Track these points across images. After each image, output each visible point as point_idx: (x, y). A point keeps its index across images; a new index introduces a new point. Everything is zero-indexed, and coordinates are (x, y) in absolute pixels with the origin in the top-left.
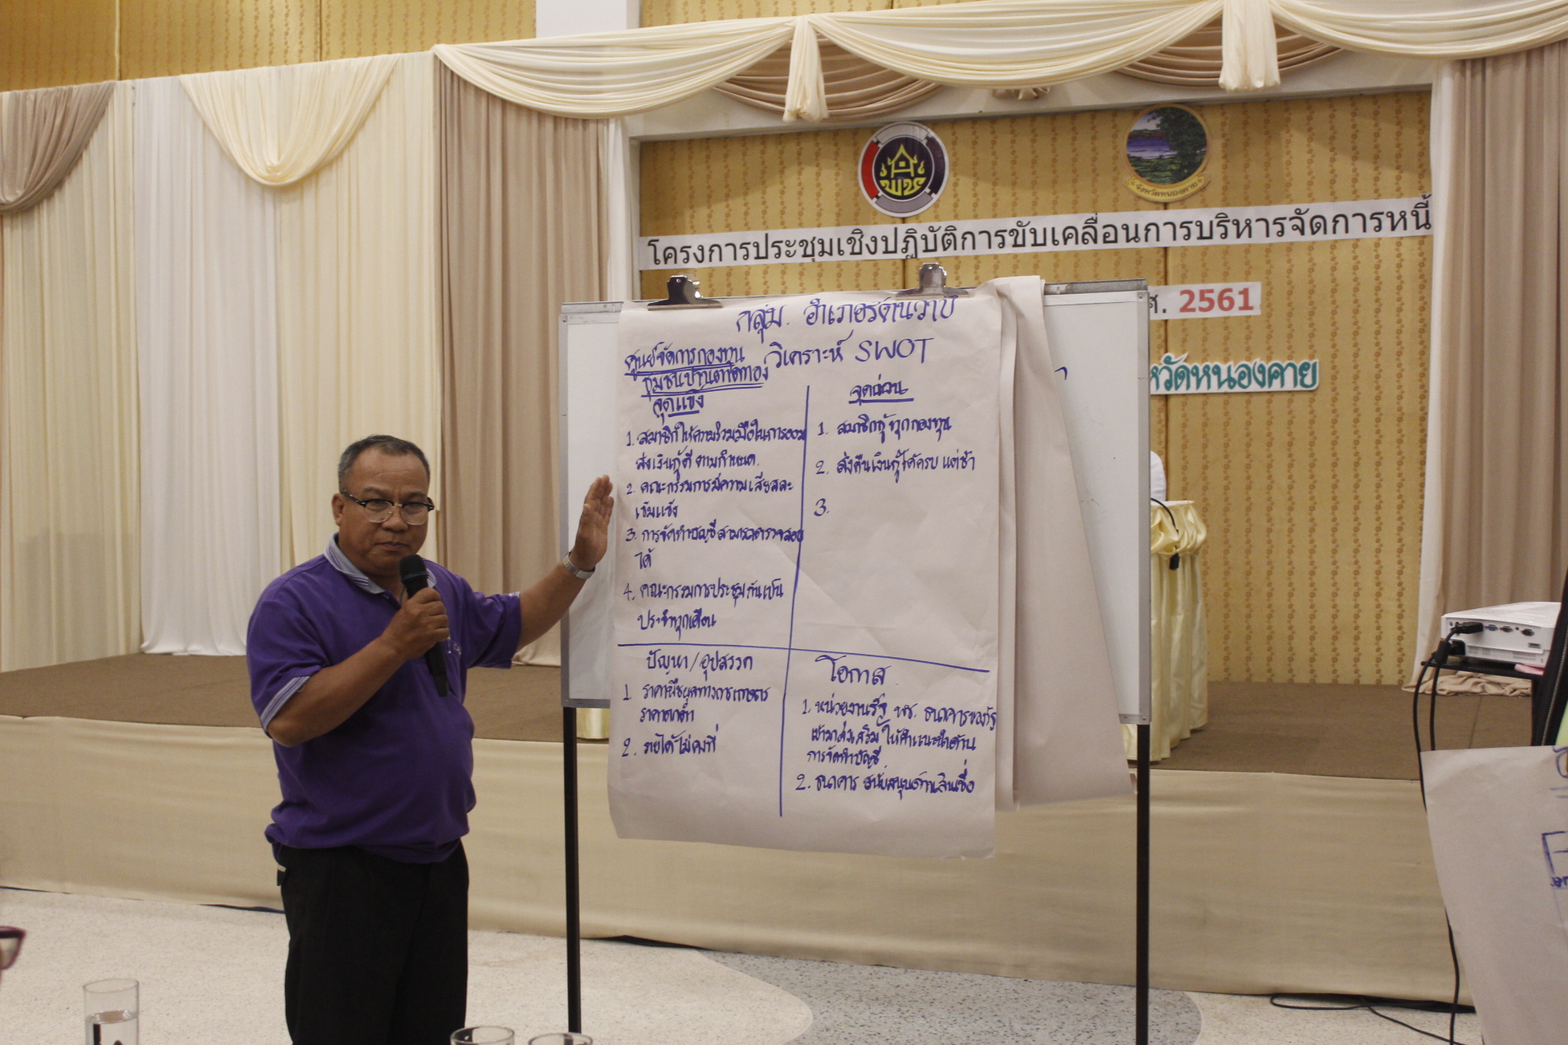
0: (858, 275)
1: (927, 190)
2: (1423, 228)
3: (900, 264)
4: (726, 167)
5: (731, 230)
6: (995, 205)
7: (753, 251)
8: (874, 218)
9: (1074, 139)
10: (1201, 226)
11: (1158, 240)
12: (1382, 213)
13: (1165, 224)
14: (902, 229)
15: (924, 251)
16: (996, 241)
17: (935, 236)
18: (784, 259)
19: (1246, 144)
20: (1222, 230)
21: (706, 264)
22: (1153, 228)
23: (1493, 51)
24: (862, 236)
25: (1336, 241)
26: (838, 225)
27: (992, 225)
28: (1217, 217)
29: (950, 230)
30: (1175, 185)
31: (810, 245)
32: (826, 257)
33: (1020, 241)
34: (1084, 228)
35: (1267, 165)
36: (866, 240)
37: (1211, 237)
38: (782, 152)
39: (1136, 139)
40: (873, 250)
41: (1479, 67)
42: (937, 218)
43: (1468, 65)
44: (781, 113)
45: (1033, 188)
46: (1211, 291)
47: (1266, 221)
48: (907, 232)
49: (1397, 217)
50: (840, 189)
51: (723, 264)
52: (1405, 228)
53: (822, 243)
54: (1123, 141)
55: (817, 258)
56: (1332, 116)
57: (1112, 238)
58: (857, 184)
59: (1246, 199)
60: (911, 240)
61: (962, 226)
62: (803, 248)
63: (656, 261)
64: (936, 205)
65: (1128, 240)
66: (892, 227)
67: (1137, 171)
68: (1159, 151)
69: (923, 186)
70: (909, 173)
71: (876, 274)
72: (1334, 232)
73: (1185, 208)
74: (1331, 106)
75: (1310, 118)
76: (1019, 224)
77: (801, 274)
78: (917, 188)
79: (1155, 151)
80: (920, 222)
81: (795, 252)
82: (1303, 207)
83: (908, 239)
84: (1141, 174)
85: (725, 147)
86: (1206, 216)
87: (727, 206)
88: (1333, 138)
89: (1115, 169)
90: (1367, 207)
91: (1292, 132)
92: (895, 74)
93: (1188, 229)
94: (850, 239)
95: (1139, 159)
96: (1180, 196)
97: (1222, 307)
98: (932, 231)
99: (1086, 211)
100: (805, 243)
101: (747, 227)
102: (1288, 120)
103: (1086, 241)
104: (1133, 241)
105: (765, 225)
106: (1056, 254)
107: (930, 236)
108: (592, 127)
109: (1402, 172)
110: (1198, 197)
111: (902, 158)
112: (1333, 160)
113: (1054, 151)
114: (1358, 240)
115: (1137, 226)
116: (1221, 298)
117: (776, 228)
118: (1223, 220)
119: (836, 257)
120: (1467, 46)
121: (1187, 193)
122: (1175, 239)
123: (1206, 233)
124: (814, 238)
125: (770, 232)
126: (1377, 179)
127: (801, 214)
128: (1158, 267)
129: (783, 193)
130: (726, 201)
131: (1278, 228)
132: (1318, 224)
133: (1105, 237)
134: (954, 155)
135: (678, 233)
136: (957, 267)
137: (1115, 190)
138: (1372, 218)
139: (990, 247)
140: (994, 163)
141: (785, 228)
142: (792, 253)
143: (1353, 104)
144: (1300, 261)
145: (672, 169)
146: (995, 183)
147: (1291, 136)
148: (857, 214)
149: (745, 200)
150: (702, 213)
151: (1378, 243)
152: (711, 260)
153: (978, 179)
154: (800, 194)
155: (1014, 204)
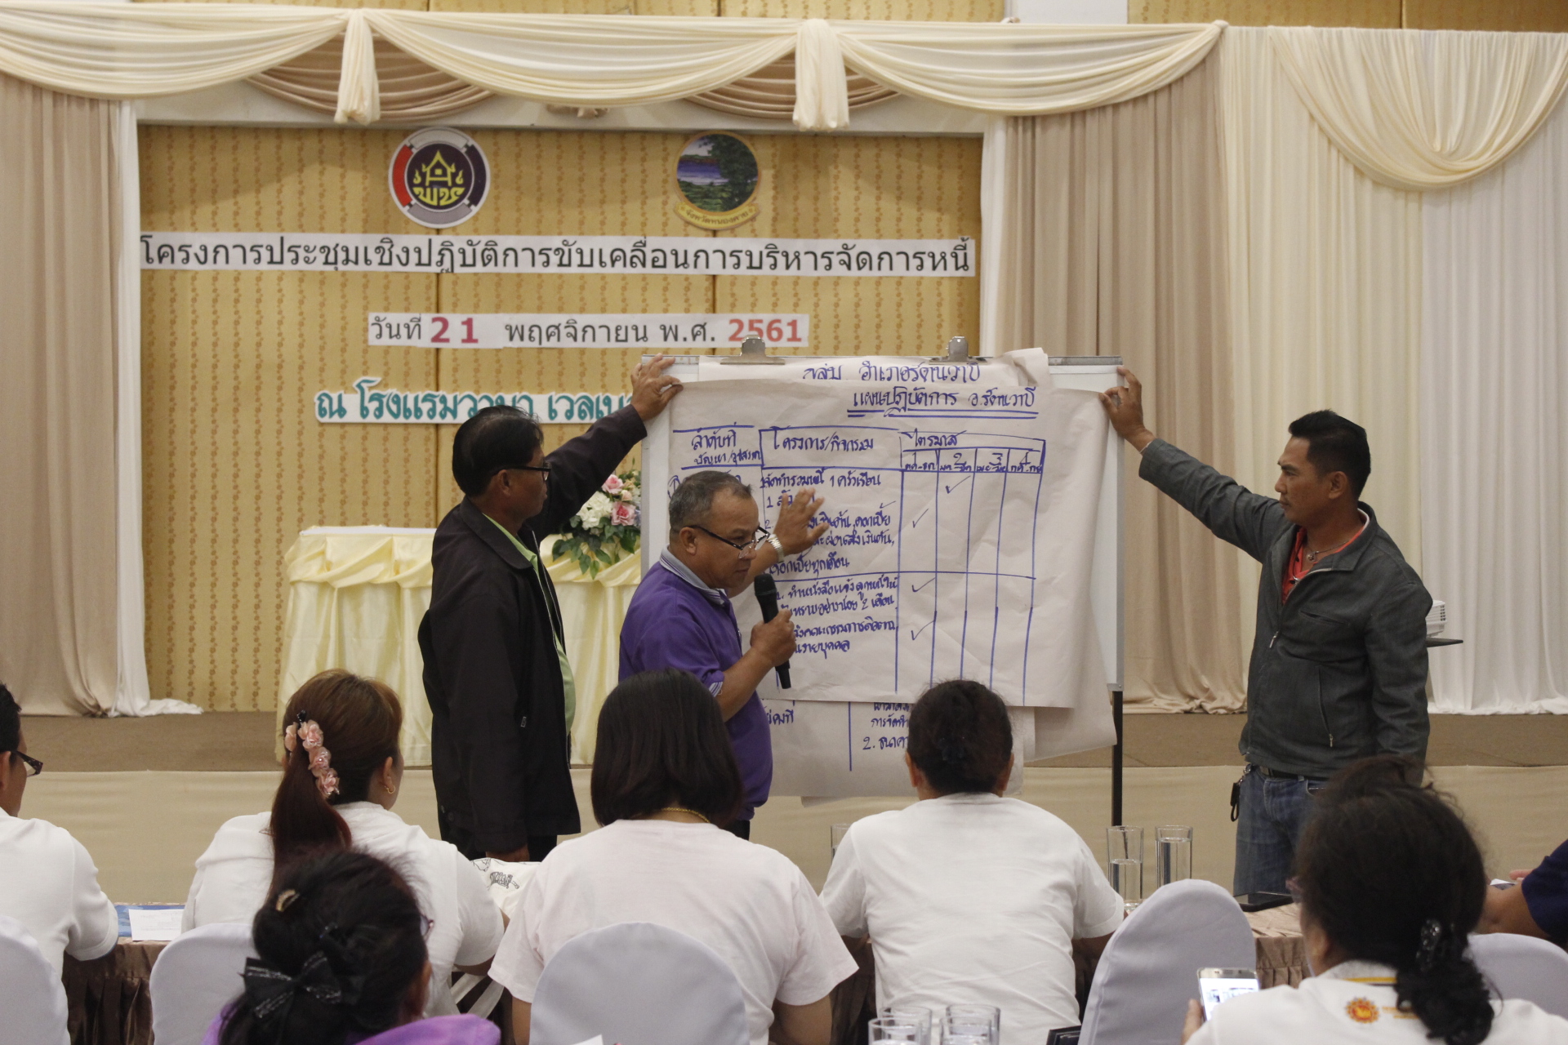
0: (387, 287)
1: (466, 201)
2: (961, 270)
3: (434, 278)
4: (235, 160)
5: (239, 230)
6: (539, 221)
7: (265, 255)
8: (406, 228)
9: (624, 159)
10: (751, 255)
11: (707, 267)
12: (924, 253)
13: (715, 252)
14: (437, 241)
15: (461, 266)
16: (540, 259)
17: (474, 250)
18: (302, 265)
19: (796, 177)
20: (771, 261)
21: (209, 266)
22: (702, 255)
23: (1045, 110)
24: (392, 246)
25: (881, 278)
26: (365, 232)
27: (537, 243)
28: (766, 248)
29: (491, 246)
30: (727, 213)
31: (332, 253)
32: (351, 267)
33: (565, 261)
34: (633, 251)
35: (816, 199)
36: (397, 250)
37: (760, 267)
38: (301, 149)
39: (687, 164)
40: (404, 261)
41: (1029, 124)
42: (476, 231)
43: (1020, 121)
44: (332, 113)
45: (579, 207)
46: (760, 321)
47: (815, 255)
48: (442, 244)
49: (938, 258)
50: (368, 194)
51: (229, 267)
52: (945, 268)
53: (347, 251)
54: (673, 164)
55: (341, 267)
56: (878, 156)
57: (661, 262)
58: (387, 190)
59: (796, 231)
60: (447, 254)
61: (504, 242)
62: (324, 255)
63: (148, 259)
64: (475, 218)
65: (677, 266)
66: (425, 239)
67: (687, 196)
68: (710, 177)
69: (462, 197)
70: (447, 182)
71: (407, 287)
72: (879, 268)
73: (735, 236)
74: (878, 146)
75: (857, 156)
76: (565, 243)
77: (322, 283)
78: (454, 198)
79: (706, 177)
80: (457, 234)
81: (315, 258)
82: (850, 243)
83: (443, 252)
84: (692, 200)
85: (234, 138)
86: (757, 246)
87: (236, 203)
88: (879, 177)
89: (665, 193)
90: (910, 246)
91: (841, 168)
92: (448, 77)
93: (738, 258)
94: (378, 248)
95: (689, 185)
96: (730, 224)
97: (770, 338)
98: (471, 245)
99: (633, 234)
100: (327, 249)
101: (259, 227)
102: (836, 156)
103: (634, 265)
104: (681, 267)
105: (280, 227)
106: (603, 277)
107: (469, 250)
108: (103, 108)
109: (943, 214)
110: (748, 227)
111: (438, 165)
112: (878, 198)
113: (602, 170)
114: (901, 277)
115: (686, 252)
116: (770, 328)
117: (293, 231)
118: (772, 251)
119: (362, 266)
120: (1021, 104)
121: (737, 222)
122: (724, 267)
123: (756, 263)
124: (337, 245)
125: (287, 236)
126: (919, 220)
127: (322, 217)
128: (706, 295)
129: (301, 193)
130: (235, 197)
131: (826, 261)
132: (864, 260)
133: (653, 261)
134: (496, 166)
135: (175, 229)
136: (498, 285)
137: (665, 214)
138: (915, 257)
139: (533, 265)
140: (539, 178)
141: (303, 231)
142: (311, 260)
143: (898, 146)
144: (847, 295)
145: (170, 158)
146: (539, 199)
147: (839, 172)
148: (386, 222)
149: (257, 197)
150: (205, 210)
151: (919, 281)
152: (215, 262)
153: (522, 193)
154: (322, 195)
155: (560, 222)
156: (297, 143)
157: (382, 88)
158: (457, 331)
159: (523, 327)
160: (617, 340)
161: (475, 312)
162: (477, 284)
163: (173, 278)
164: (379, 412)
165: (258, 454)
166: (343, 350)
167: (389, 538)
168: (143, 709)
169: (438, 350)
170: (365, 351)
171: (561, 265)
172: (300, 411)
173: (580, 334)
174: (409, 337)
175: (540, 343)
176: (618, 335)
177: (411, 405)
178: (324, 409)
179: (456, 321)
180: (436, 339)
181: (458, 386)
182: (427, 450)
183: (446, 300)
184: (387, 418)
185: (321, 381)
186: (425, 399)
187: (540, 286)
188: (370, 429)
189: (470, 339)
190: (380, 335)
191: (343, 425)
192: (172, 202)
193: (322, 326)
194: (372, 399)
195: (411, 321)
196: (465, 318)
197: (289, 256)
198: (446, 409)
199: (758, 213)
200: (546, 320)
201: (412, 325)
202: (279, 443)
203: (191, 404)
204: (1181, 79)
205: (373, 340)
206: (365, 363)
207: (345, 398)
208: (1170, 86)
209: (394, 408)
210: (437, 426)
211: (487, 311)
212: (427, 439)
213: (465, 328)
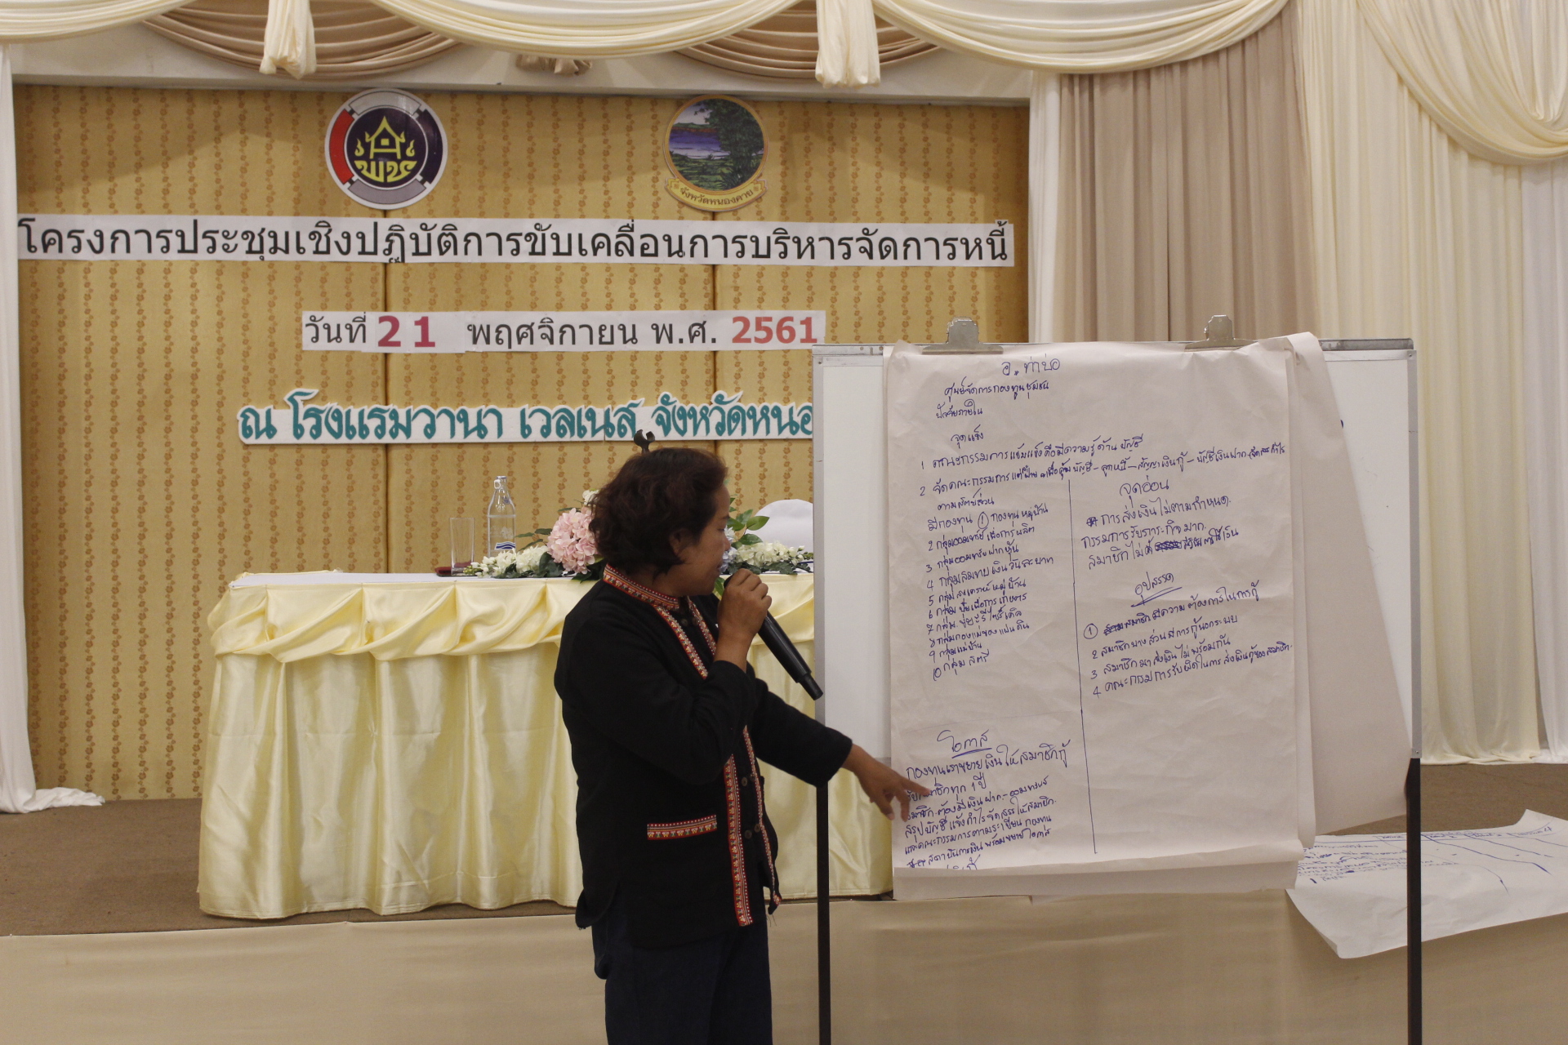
0: (324, 280)
1: (419, 177)
2: (999, 258)
3: (381, 269)
4: (137, 127)
5: (143, 212)
6: (507, 201)
7: (175, 242)
8: (347, 209)
9: (606, 128)
10: (757, 241)
11: (706, 255)
12: (956, 239)
13: (715, 237)
14: (384, 225)
15: (414, 254)
16: (509, 246)
17: (429, 235)
18: (220, 254)
19: (808, 150)
20: (781, 248)
21: (106, 255)
22: (700, 241)
23: (1105, 68)
24: (330, 231)
25: (907, 268)
26: (297, 214)
27: (505, 226)
28: (775, 233)
29: (449, 230)
30: (726, 192)
31: (257, 239)
32: (280, 255)
33: (538, 248)
34: (618, 236)
35: (832, 175)
36: (335, 236)
37: (768, 256)
38: (217, 114)
39: (681, 134)
40: (344, 249)
41: (1086, 83)
42: (431, 214)
43: (1076, 81)
44: (257, 66)
45: (554, 184)
46: (769, 319)
47: (831, 241)
48: (390, 229)
49: (972, 245)
50: (300, 168)
51: (131, 257)
52: (981, 258)
53: (275, 237)
54: (664, 134)
55: (268, 256)
56: (902, 126)
57: (651, 250)
58: (323, 163)
59: (808, 213)
60: (397, 240)
61: (465, 225)
62: (247, 242)
63: (30, 247)
64: (430, 197)
65: (670, 255)
66: (370, 222)
67: (681, 172)
68: (708, 150)
69: (414, 172)
70: (395, 154)
71: (348, 281)
73: (739, 219)
74: (901, 114)
75: (878, 126)
76: (537, 226)
77: (245, 275)
78: (405, 174)
79: (704, 149)
80: (409, 217)
81: (236, 245)
82: (872, 227)
83: (391, 238)
84: (687, 177)
85: (136, 100)
86: (763, 231)
87: (138, 180)
88: (903, 150)
89: (655, 168)
90: (941, 231)
91: (859, 140)
92: (405, 23)
93: (742, 245)
94: (313, 233)
95: (684, 158)
96: (732, 205)
97: (781, 339)
98: (426, 229)
99: (619, 216)
100: (250, 235)
101: (167, 209)
102: (854, 126)
103: (620, 253)
104: (676, 256)
105: (193, 208)
106: (584, 267)
107: (423, 236)
109: (976, 194)
110: (752, 208)
111: (385, 134)
112: (903, 175)
113: (581, 140)
114: (931, 268)
115: (681, 238)
116: (780, 328)
117: (209, 212)
118: (782, 236)
119: (293, 255)
120: (1078, 60)
121: (740, 202)
122: (726, 255)
123: (763, 251)
124: (263, 230)
125: (200, 218)
126: (950, 200)
127: (244, 197)
128: (705, 288)
129: (218, 167)
130: (136, 172)
131: (844, 249)
132: (888, 248)
133: (643, 249)
134: (455, 135)
135: (63, 211)
136: (458, 277)
137: (655, 193)
138: (945, 244)
139: (500, 253)
140: (506, 150)
141: (222, 214)
142: (231, 249)
143: (924, 114)
144: (868, 286)
145: (56, 124)
146: (506, 175)
147: (858, 144)
148: (323, 202)
149: (164, 172)
150: (101, 188)
151: (951, 272)
152: (113, 250)
153: (485, 168)
154: (244, 170)
155: (532, 202)
156: (214, 107)
157: (319, 38)
158: (409, 333)
159: (488, 327)
160: (601, 342)
161: (431, 310)
162: (432, 276)
163: (61, 271)
164: (316, 431)
165: (168, 483)
166: (272, 357)
167: (359, 589)
168: (26, 804)
169: (386, 355)
170: (299, 358)
171: (533, 253)
172: (220, 431)
173: (557, 336)
174: (352, 340)
175: (510, 347)
176: (602, 336)
177: (354, 421)
178: (250, 428)
179: (408, 321)
180: (384, 342)
181: (412, 399)
182: (375, 476)
183: (395, 296)
184: (326, 438)
185: (245, 394)
186: (371, 415)
187: (508, 278)
188: (305, 451)
189: (425, 342)
190: (316, 338)
191: (272, 447)
192: (59, 178)
193: (246, 328)
194: (307, 415)
195: (354, 321)
196: (418, 316)
197: (203, 244)
198: (397, 426)
199: (764, 193)
200: (516, 319)
201: (355, 326)
202: (194, 470)
203: (85, 424)
204: (1255, 35)
205: (307, 345)
206: (298, 372)
207: (274, 413)
208: (1243, 42)
209: (334, 425)
210: (387, 447)
211: (446, 310)
212: (375, 463)
213: (419, 328)
